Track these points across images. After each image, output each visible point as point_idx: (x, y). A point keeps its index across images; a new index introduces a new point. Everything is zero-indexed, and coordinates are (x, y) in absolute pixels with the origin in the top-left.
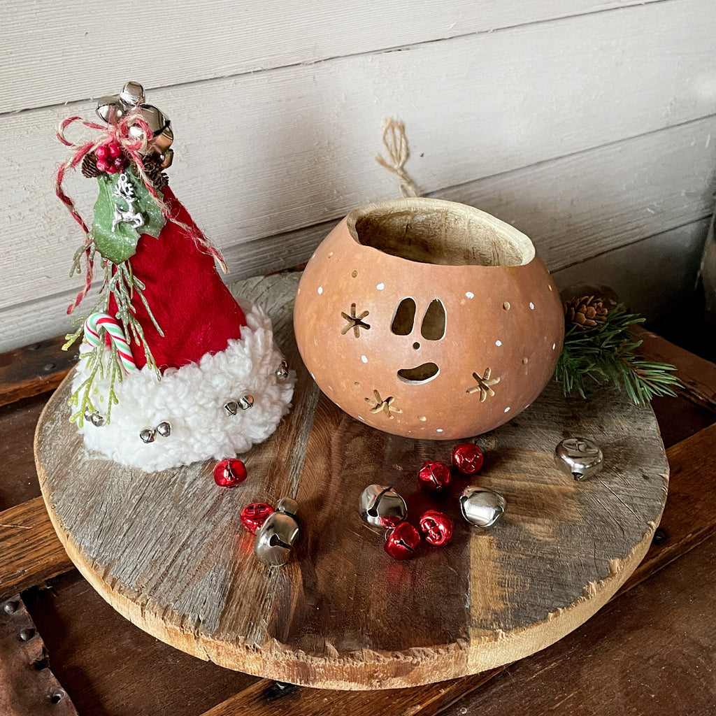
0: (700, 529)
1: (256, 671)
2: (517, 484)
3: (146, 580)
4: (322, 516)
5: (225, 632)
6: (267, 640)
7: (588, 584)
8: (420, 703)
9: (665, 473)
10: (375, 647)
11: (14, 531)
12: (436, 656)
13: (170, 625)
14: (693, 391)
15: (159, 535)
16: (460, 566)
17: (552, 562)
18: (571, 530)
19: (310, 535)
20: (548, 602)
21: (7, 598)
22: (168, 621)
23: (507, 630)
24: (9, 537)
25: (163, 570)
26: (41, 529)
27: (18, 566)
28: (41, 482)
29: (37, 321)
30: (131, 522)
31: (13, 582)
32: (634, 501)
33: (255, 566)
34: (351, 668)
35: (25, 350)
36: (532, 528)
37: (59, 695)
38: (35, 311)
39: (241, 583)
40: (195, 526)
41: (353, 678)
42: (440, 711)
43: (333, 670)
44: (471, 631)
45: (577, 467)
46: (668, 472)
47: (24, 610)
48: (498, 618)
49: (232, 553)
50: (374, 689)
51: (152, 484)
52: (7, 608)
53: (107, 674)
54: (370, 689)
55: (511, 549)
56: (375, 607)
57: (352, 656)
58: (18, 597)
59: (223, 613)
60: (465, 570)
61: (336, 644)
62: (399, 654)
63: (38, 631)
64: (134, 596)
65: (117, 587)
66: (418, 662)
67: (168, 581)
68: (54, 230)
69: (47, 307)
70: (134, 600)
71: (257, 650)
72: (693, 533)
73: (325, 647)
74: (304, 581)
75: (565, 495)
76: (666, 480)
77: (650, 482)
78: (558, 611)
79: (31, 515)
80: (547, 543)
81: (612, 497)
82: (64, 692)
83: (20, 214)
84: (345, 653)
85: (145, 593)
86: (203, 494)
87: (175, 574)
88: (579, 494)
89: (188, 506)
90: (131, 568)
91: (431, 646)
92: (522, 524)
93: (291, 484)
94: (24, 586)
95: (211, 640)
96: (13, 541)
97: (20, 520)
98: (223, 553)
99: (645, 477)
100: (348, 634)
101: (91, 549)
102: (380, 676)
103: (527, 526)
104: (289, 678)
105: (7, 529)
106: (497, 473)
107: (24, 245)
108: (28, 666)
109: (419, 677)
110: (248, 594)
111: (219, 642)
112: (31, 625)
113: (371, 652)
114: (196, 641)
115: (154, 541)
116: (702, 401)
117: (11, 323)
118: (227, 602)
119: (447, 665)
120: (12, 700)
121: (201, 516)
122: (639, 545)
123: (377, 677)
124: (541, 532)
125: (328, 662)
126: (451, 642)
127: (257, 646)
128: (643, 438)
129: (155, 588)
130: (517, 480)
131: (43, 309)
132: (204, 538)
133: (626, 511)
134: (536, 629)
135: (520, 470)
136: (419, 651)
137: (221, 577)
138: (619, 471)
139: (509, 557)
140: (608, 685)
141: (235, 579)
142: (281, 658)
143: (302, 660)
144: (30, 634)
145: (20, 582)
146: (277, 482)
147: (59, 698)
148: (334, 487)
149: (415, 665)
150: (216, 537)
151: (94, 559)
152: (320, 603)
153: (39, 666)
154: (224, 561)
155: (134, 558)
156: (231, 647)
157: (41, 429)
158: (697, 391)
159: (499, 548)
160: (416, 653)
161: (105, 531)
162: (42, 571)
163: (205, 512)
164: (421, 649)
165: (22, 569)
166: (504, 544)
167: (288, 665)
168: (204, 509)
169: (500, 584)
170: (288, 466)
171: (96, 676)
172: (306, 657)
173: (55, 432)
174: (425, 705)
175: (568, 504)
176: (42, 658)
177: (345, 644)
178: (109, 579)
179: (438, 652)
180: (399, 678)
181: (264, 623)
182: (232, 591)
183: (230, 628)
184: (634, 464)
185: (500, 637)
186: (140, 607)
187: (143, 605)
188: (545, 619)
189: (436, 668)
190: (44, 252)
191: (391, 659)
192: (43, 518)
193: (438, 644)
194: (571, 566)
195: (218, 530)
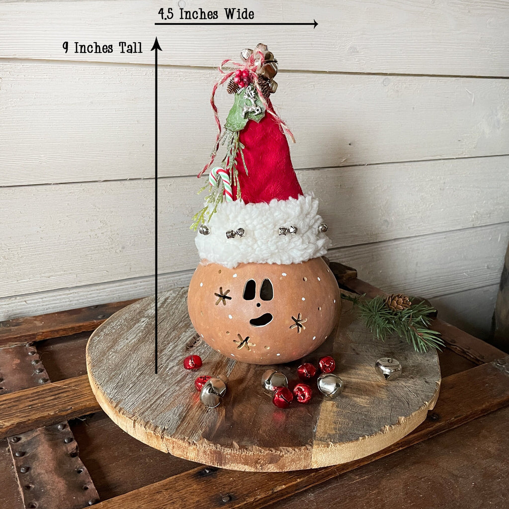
0: (459, 416)
1: (193, 458)
2: (353, 380)
3: (138, 409)
4: (241, 387)
5: (178, 435)
6: (201, 440)
7: (385, 426)
8: (285, 485)
9: (438, 381)
10: (260, 445)
11: (69, 389)
12: (293, 452)
13: (148, 431)
14: (468, 352)
15: (149, 390)
16: (314, 414)
17: (366, 415)
18: (379, 402)
19: (233, 395)
20: (360, 433)
21: (60, 422)
22: (147, 429)
23: (334, 443)
24: (66, 391)
25: (149, 405)
26: (84, 389)
27: (69, 405)
28: (87, 363)
29: (98, 296)
30: (135, 383)
31: (64, 413)
32: (418, 392)
33: (200, 407)
34: (245, 455)
35: (89, 308)
36: (358, 400)
37: (82, 470)
38: (97, 290)
39: (191, 414)
40: (170, 387)
41: (246, 463)
42: (297, 492)
43: (235, 456)
44: (314, 442)
45: (387, 371)
46: (440, 380)
47: (69, 429)
48: (331, 437)
49: (188, 400)
50: (258, 471)
51: (149, 367)
52: (59, 427)
53: (110, 464)
54: (256, 471)
55: (345, 408)
56: (264, 428)
57: (246, 449)
58: (66, 422)
59: (178, 427)
60: (316, 415)
61: (238, 443)
62: (273, 449)
63: (75, 439)
64: (131, 416)
65: (122, 412)
66: (283, 455)
67: (151, 410)
68: (113, 246)
69: (105, 289)
70: (130, 418)
71: (195, 444)
72: (455, 418)
73: (232, 443)
74: (226, 415)
75: (379, 386)
76: (438, 384)
77: (429, 384)
78: (365, 437)
79: (79, 383)
80: (365, 407)
81: (406, 389)
82: (85, 468)
83: (96, 235)
84: (242, 447)
85: (137, 415)
86: (177, 373)
87: (154, 408)
88: (387, 386)
89: (168, 378)
90: (131, 404)
91: (291, 447)
92: (353, 398)
93: (227, 372)
94: (70, 417)
95: (170, 438)
96: (68, 394)
97: (73, 384)
98: (183, 400)
99: (426, 382)
100: (246, 439)
101: (110, 394)
102: (262, 463)
103: (355, 399)
104: (211, 462)
105: (65, 388)
106: (344, 375)
107: (96, 252)
108: (66, 454)
109: (284, 466)
110: (194, 419)
111: (174, 439)
112: (71, 436)
113: (257, 447)
114: (161, 440)
115: (145, 393)
116: (473, 358)
117: (83, 296)
118: (182, 421)
119: (300, 459)
120: (56, 469)
121: (174, 383)
122: (417, 412)
123: (260, 463)
124: (363, 402)
125: (233, 451)
126: (302, 446)
127: (195, 442)
128: (428, 365)
129: (143, 413)
130: (354, 378)
131: (102, 289)
132: (174, 393)
133: (412, 396)
134: (351, 444)
135: (356, 374)
136: (284, 449)
137: (180, 411)
138: (412, 378)
139: (342, 412)
140: (396, 489)
141: (188, 412)
142: (207, 448)
143: (218, 450)
144: (71, 440)
145: (69, 414)
146: (219, 371)
147: (81, 471)
148: (250, 375)
149: (281, 457)
150: (180, 393)
151: (111, 399)
152: (233, 424)
153: (73, 455)
154: (183, 404)
155: (134, 399)
156: (181, 442)
157: (91, 340)
158: (470, 352)
159: (337, 407)
160: (282, 450)
161: (119, 387)
162: (82, 409)
163: (176, 381)
164: (285, 448)
165: (70, 407)
166: (341, 406)
167: (211, 453)
168: (176, 380)
169: (335, 423)
170: (226, 364)
171: (104, 464)
172: (221, 448)
173: (99, 341)
174: (287, 485)
175: (380, 391)
176: (75, 451)
177: (243, 443)
178: (118, 408)
179: (294, 450)
180: (272, 464)
181: (200, 432)
182: (185, 417)
183: (181, 433)
184: (421, 376)
185: (331, 446)
186: (133, 421)
187: (135, 421)
188: (357, 439)
189: (293, 460)
190: (107, 257)
191: (268, 451)
192: (87, 384)
193: (295, 446)
194: (376, 418)
195: (182, 390)
